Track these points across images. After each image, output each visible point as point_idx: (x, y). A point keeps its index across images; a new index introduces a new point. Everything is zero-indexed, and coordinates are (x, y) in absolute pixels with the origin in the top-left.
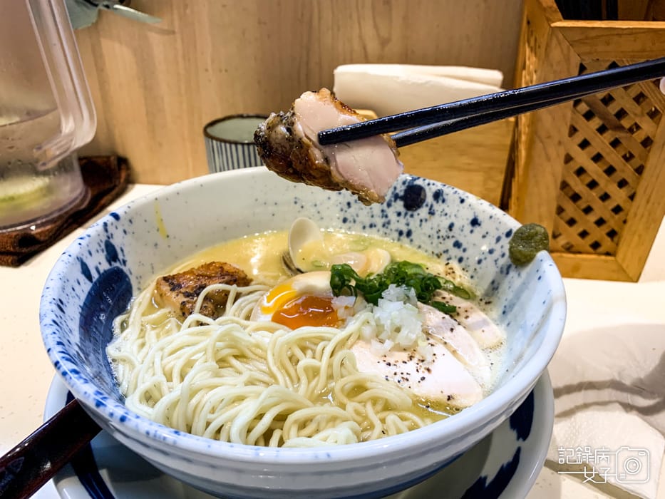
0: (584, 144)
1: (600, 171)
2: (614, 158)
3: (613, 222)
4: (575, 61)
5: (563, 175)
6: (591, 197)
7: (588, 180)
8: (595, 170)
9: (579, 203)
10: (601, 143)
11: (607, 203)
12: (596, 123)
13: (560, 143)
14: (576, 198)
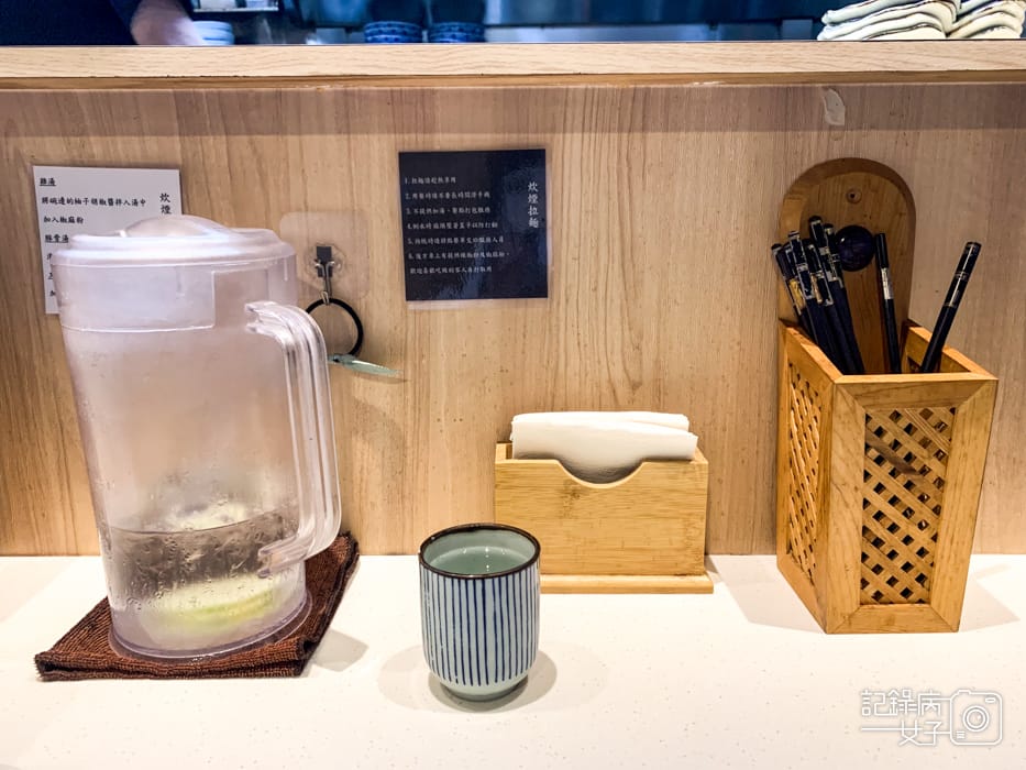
0: (879, 488)
1: (900, 514)
2: (910, 500)
3: (920, 566)
4: (861, 412)
5: (864, 522)
6: (893, 541)
7: (889, 524)
8: (893, 514)
9: (882, 548)
10: (895, 486)
11: (911, 545)
12: (888, 467)
13: (856, 489)
14: (878, 543)
